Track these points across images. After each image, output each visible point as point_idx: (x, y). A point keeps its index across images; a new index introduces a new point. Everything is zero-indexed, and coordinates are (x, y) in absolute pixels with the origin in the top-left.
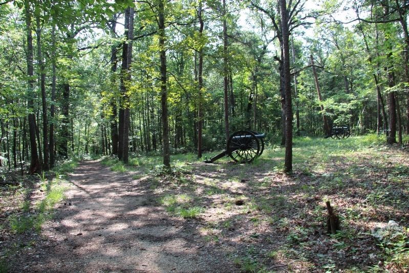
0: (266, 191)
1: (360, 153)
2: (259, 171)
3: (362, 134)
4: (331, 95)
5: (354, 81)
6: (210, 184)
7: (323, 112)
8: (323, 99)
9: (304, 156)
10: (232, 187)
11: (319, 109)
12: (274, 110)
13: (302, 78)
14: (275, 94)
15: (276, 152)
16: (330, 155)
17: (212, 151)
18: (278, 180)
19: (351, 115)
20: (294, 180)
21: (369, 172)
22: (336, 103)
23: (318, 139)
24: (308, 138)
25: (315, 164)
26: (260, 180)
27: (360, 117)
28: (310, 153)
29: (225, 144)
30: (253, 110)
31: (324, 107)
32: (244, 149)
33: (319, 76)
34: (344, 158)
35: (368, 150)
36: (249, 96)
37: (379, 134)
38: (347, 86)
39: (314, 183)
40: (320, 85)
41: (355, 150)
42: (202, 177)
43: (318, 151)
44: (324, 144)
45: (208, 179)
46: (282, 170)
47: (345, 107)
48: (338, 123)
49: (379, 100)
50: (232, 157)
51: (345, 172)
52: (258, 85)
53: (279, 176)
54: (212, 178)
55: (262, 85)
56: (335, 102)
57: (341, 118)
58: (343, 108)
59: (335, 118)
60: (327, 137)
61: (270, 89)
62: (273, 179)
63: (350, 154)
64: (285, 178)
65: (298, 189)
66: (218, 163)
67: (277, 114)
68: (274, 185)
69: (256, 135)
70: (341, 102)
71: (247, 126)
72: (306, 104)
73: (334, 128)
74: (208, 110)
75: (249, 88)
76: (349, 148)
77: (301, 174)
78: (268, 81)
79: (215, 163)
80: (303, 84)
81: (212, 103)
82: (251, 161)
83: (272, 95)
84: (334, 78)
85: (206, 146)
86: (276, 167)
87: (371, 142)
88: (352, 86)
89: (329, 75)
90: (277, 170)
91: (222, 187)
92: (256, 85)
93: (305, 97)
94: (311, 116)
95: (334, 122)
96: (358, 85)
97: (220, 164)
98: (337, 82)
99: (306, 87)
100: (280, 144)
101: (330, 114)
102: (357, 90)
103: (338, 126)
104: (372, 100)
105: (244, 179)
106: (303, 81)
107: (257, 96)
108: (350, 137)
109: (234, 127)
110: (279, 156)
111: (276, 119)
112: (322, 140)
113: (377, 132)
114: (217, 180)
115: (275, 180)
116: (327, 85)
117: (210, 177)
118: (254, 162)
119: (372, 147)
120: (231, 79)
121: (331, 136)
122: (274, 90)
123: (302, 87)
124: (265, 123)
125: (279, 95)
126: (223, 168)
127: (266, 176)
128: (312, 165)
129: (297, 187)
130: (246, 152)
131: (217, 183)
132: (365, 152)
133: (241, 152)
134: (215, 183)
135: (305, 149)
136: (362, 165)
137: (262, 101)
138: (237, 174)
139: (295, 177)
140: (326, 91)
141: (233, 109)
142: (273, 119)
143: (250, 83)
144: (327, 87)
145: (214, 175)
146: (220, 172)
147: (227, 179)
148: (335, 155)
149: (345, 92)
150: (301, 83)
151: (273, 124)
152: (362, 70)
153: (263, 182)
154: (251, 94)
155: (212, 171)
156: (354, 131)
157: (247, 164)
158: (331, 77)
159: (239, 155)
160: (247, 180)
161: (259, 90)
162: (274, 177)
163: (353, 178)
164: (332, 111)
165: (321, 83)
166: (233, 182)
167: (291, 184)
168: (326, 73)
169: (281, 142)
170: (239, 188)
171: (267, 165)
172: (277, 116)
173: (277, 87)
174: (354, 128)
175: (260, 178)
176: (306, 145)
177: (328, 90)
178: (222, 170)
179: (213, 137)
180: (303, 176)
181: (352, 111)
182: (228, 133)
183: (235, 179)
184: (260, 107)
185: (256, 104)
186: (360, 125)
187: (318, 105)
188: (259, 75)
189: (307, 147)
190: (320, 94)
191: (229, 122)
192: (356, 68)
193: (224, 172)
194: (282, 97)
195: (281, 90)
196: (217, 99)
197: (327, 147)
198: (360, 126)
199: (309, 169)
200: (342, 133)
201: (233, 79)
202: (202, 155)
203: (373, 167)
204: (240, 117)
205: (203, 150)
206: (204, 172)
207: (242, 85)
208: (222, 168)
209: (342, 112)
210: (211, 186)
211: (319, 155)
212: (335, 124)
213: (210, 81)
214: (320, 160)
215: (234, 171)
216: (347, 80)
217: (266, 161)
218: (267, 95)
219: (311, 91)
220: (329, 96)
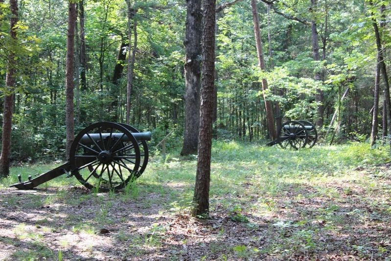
0: (156, 255)
1: (339, 181)
2: (139, 209)
3: (339, 142)
4: (283, 60)
5: (331, 36)
6: (29, 240)
7: (266, 93)
8: (267, 67)
9: (228, 180)
10: (80, 245)
11: (257, 86)
12: (169, 83)
13: (228, 23)
14: (173, 49)
15: (172, 170)
16: (281, 180)
17: (32, 163)
18: (179, 231)
19: (319, 103)
20: (214, 232)
21: (365, 222)
22: (292, 78)
23: (254, 147)
24: (233, 145)
25: (254, 200)
26: (143, 230)
27: (337, 108)
28: (241, 174)
29: (62, 147)
30: (125, 80)
31: (269, 83)
32: (106, 161)
33: (261, 19)
34: (310, 188)
35: (355, 173)
36: (119, 49)
37: (374, 143)
38: (315, 45)
39: (253, 239)
40: (262, 39)
41: (331, 173)
42: (8, 222)
43: (256, 172)
44: (266, 157)
45: (23, 227)
46: (188, 209)
47: (309, 85)
48: (293, 117)
49: (378, 77)
50: (79, 178)
51: (314, 217)
52: (139, 29)
53: (181, 222)
54: (34, 223)
55: (146, 28)
56: (290, 76)
57: (300, 108)
58: (305, 87)
59: (289, 106)
60: (271, 144)
61: (163, 40)
62: (168, 228)
63: (320, 181)
64: (193, 226)
65: (224, 252)
66: (46, 190)
67: (173, 92)
68: (173, 242)
69: (133, 134)
70: (302, 76)
71: (112, 113)
72: (233, 76)
73: (286, 126)
74: (26, 73)
75: (118, 33)
76: (318, 167)
77: (227, 219)
78: (160, 23)
79: (39, 190)
80: (228, 35)
81: (36, 58)
82: (120, 188)
83: (168, 53)
84: (290, 26)
85: (18, 150)
86: (175, 203)
87: (359, 158)
88: (325, 44)
89: (281, 20)
90: (178, 208)
91: (57, 246)
92: (133, 28)
93: (231, 61)
94: (240, 100)
95: (287, 114)
96: (338, 44)
97: (52, 192)
98: (295, 35)
99: (233, 40)
100: (178, 154)
101: (280, 99)
102: (335, 54)
103: (294, 123)
104: (365, 76)
105: (105, 226)
106: (231, 29)
107: (135, 50)
108: (317, 147)
109: (84, 113)
110: (177, 178)
111: (173, 101)
112: (263, 148)
113: (371, 139)
114: (46, 229)
115: (173, 231)
116: (276, 39)
117: (28, 222)
118: (126, 188)
119: (362, 169)
120: (82, 9)
121: (279, 141)
122: (172, 42)
123: (226, 40)
124: (148, 108)
125: (183, 53)
126: (61, 201)
127: (153, 220)
128: (248, 199)
129: (221, 248)
130: (111, 168)
131: (45, 235)
132: (350, 178)
133: (100, 168)
134: (41, 236)
135: (230, 166)
136: (347, 205)
137: (144, 62)
138: (90, 216)
139: (215, 227)
140: (273, 51)
141: (83, 74)
142: (166, 102)
143: (122, 22)
144: (277, 44)
145: (38, 218)
146: (52, 211)
147: (69, 227)
148: (290, 181)
149: (310, 56)
150: (225, 32)
151: (165, 111)
152: (346, 14)
153: (149, 236)
154: (123, 45)
155: (34, 208)
156: (323, 134)
157: (113, 194)
158: (286, 24)
159: (95, 174)
160: (113, 230)
161: (141, 40)
162: (171, 223)
163: (334, 232)
164: (282, 92)
165: (266, 35)
166: (83, 234)
167: (207, 240)
168: (277, 15)
169: (180, 149)
170: (97, 248)
171: (155, 197)
172: (174, 96)
173: (178, 37)
174: (323, 129)
175: (141, 226)
176: (231, 158)
177: (277, 49)
178: (57, 205)
179: (36, 132)
180: (230, 223)
181: (321, 96)
182: (71, 125)
183: (86, 226)
184: (140, 74)
185: (133, 67)
186: (336, 123)
187: (257, 78)
188: (142, 8)
189: (234, 163)
190: (261, 57)
191: (75, 100)
192: (335, 9)
193: (61, 210)
194: (188, 58)
195: (186, 43)
196: (47, 51)
197: (272, 163)
198: (336, 126)
199: (242, 209)
200: (302, 138)
201: (86, 9)
202: (10, 169)
203: (370, 211)
204: (97, 92)
205: (12, 160)
206: (15, 209)
207: (104, 25)
208: (56, 202)
209: (303, 96)
210: (30, 243)
211: (259, 179)
212: (288, 118)
213: (32, 9)
214: (261, 191)
215: (83, 210)
216: (316, 33)
217: (151, 189)
218: (156, 52)
219: (244, 50)
220: (278, 62)
